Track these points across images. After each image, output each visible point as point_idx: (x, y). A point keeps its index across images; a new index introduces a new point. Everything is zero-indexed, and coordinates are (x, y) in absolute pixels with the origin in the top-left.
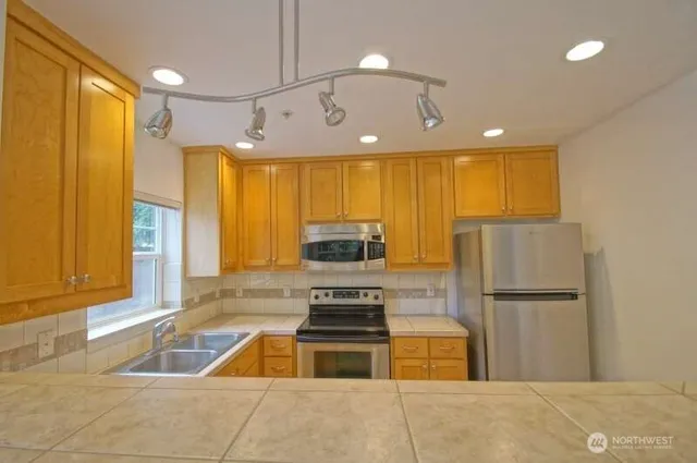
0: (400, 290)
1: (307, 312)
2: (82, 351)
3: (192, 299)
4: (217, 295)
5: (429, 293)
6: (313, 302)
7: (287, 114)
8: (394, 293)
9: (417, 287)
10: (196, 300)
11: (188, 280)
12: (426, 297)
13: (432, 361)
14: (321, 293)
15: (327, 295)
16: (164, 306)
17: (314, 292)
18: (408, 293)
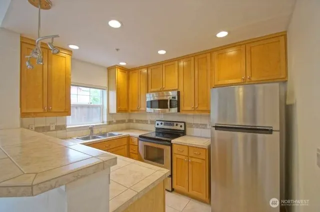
0: (194, 124)
1: (155, 130)
2: (65, 131)
3: (113, 121)
4: (127, 121)
5: (208, 127)
6: (157, 126)
7: (117, 50)
8: (191, 125)
9: (202, 123)
10: (114, 121)
11: (109, 114)
12: (206, 128)
13: (189, 158)
14: (159, 123)
15: (161, 124)
16: (103, 122)
17: (157, 122)
18: (197, 126)
